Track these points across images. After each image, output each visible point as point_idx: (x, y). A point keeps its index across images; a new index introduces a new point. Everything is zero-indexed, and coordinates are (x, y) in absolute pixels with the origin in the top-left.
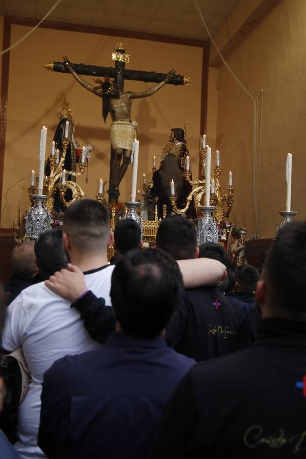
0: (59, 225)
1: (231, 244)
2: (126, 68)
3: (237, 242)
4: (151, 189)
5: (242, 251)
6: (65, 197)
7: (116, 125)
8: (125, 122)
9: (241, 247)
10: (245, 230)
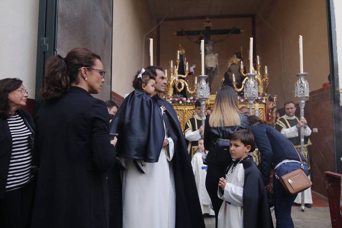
0: (175, 100)
1: (268, 105)
2: (211, 29)
3: (272, 103)
4: (223, 81)
5: (276, 108)
6: (178, 87)
7: (207, 57)
8: (211, 55)
9: (274, 105)
10: (276, 97)
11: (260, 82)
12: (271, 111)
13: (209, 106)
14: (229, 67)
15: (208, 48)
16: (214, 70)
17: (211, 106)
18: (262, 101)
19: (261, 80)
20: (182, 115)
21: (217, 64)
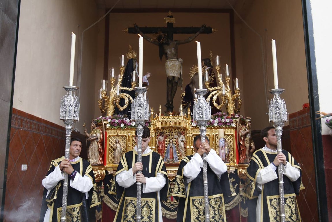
0: (115, 122)
1: (239, 130)
2: (174, 26)
3: (244, 128)
4: (183, 97)
5: (249, 134)
6: (119, 104)
7: (168, 62)
8: (174, 60)
9: (247, 131)
10: (250, 119)
11: (230, 99)
12: (242, 138)
13: (162, 131)
14: (192, 78)
15: (170, 51)
16: (176, 80)
17: (163, 131)
18: (231, 125)
19: (230, 96)
20: (124, 143)
21: (181, 73)
